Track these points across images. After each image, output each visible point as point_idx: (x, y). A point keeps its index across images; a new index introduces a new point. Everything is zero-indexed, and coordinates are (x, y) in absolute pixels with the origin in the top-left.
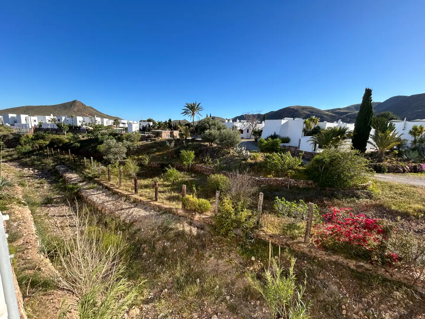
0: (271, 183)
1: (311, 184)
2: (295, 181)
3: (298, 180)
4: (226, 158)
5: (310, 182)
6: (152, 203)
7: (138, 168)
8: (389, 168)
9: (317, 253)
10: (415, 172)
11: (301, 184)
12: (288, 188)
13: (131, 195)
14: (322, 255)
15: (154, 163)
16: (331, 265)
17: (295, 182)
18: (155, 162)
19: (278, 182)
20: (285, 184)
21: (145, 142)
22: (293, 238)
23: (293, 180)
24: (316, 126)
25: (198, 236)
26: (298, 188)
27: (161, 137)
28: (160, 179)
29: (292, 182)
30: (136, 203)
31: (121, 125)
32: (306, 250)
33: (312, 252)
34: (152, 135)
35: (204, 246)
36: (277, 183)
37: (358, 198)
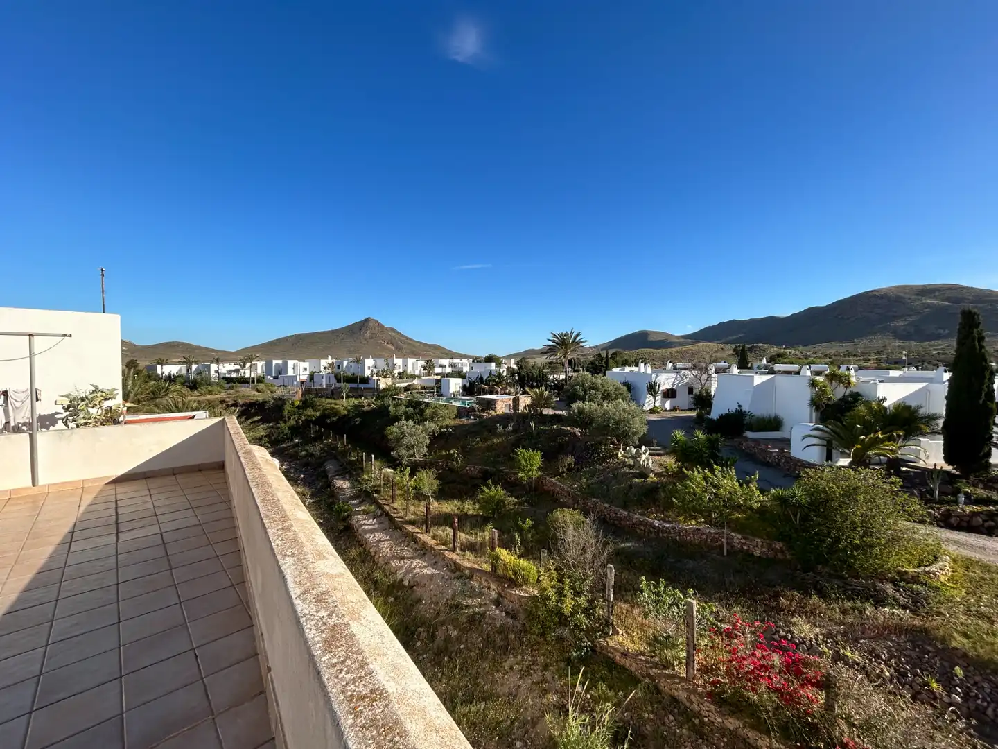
0: (688, 538)
1: (782, 551)
2: (743, 538)
3: (751, 537)
4: (608, 468)
5: (778, 545)
6: (446, 553)
7: (437, 482)
9: (703, 708)
11: (757, 546)
12: (725, 553)
13: (418, 535)
14: (708, 709)
15: (472, 469)
16: (723, 736)
17: (743, 541)
18: (474, 467)
19: (704, 537)
20: (720, 542)
21: (464, 421)
22: (667, 665)
23: (740, 536)
24: (848, 392)
25: (503, 631)
26: (749, 554)
27: (494, 409)
28: (474, 504)
29: (736, 541)
30: (423, 551)
31: (438, 370)
32: (682, 695)
33: (692, 702)
34: (478, 406)
35: (505, 650)
36: (701, 538)
37: (880, 601)
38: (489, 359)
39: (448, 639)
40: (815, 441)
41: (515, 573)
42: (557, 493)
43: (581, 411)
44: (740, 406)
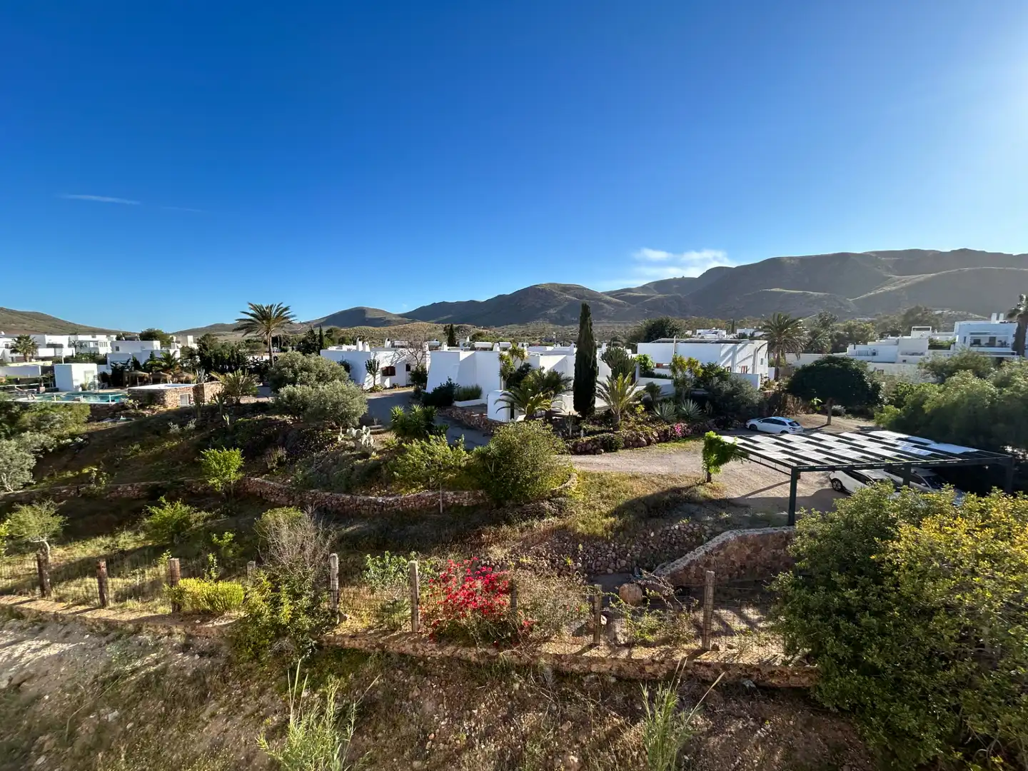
0: (410, 506)
1: (483, 497)
2: (455, 494)
3: (460, 492)
4: (327, 454)
5: (480, 493)
6: (88, 615)
7: (60, 519)
8: (626, 440)
9: (426, 650)
10: (666, 441)
11: (465, 498)
12: (441, 511)
13: (26, 606)
14: (433, 651)
15: (129, 488)
17: (455, 496)
18: (132, 486)
19: (424, 501)
20: (437, 503)
21: (108, 424)
22: (395, 627)
23: (452, 493)
24: (523, 363)
25: (198, 677)
26: (460, 506)
27: (163, 403)
28: (137, 534)
29: (449, 498)
30: (40, 624)
31: (43, 352)
32: (408, 648)
33: (417, 650)
34: (131, 401)
35: (202, 699)
36: (421, 503)
37: (541, 516)
38: (148, 336)
39: (102, 728)
40: (505, 404)
41: (211, 602)
42: (267, 493)
43: (291, 397)
44: (450, 380)
